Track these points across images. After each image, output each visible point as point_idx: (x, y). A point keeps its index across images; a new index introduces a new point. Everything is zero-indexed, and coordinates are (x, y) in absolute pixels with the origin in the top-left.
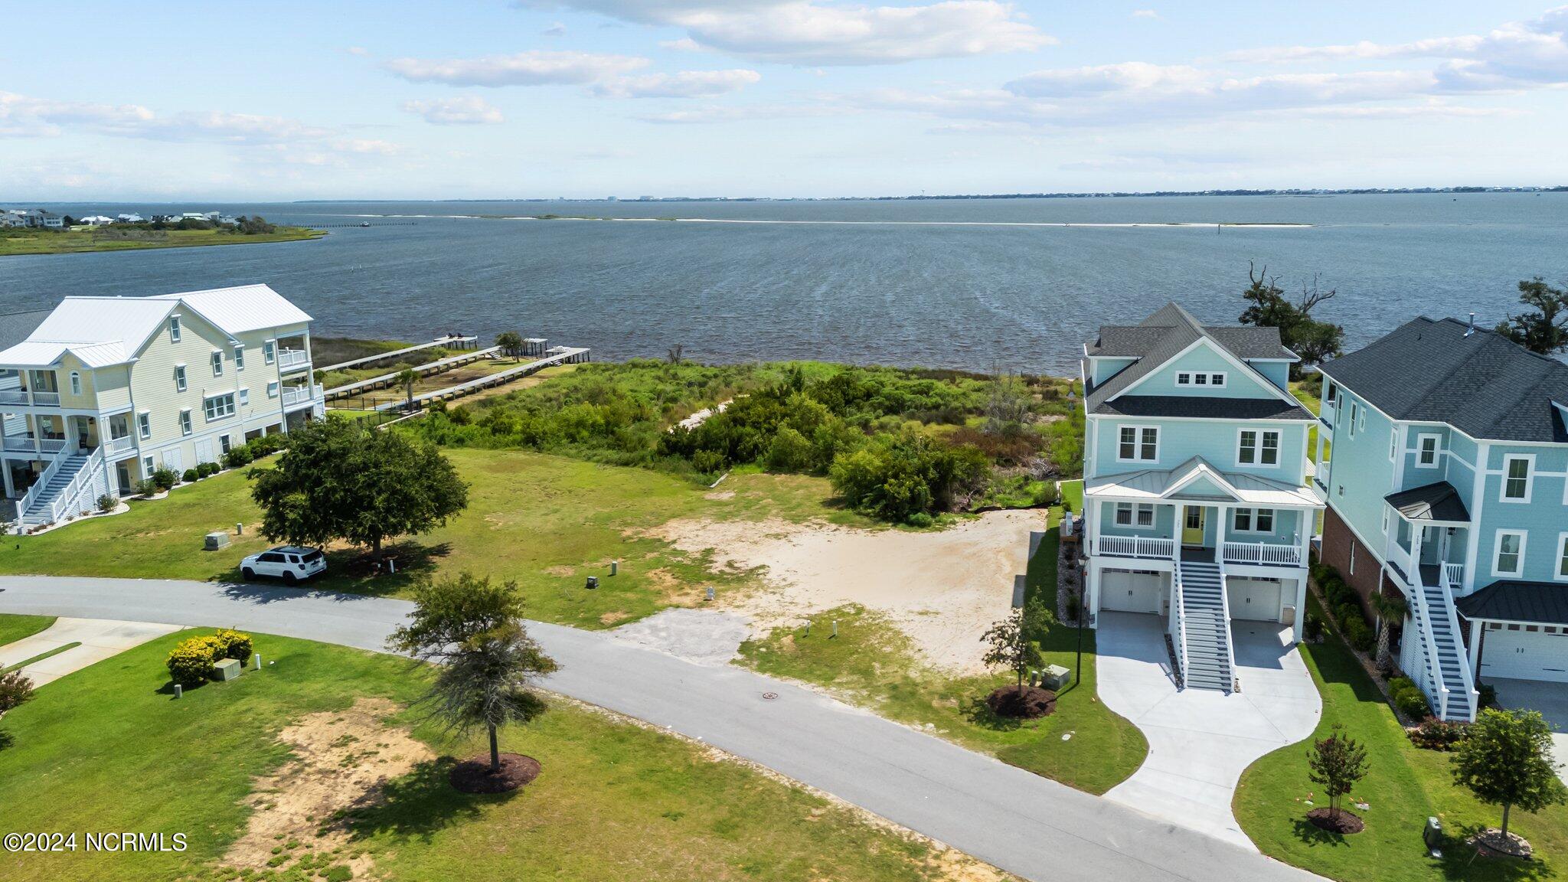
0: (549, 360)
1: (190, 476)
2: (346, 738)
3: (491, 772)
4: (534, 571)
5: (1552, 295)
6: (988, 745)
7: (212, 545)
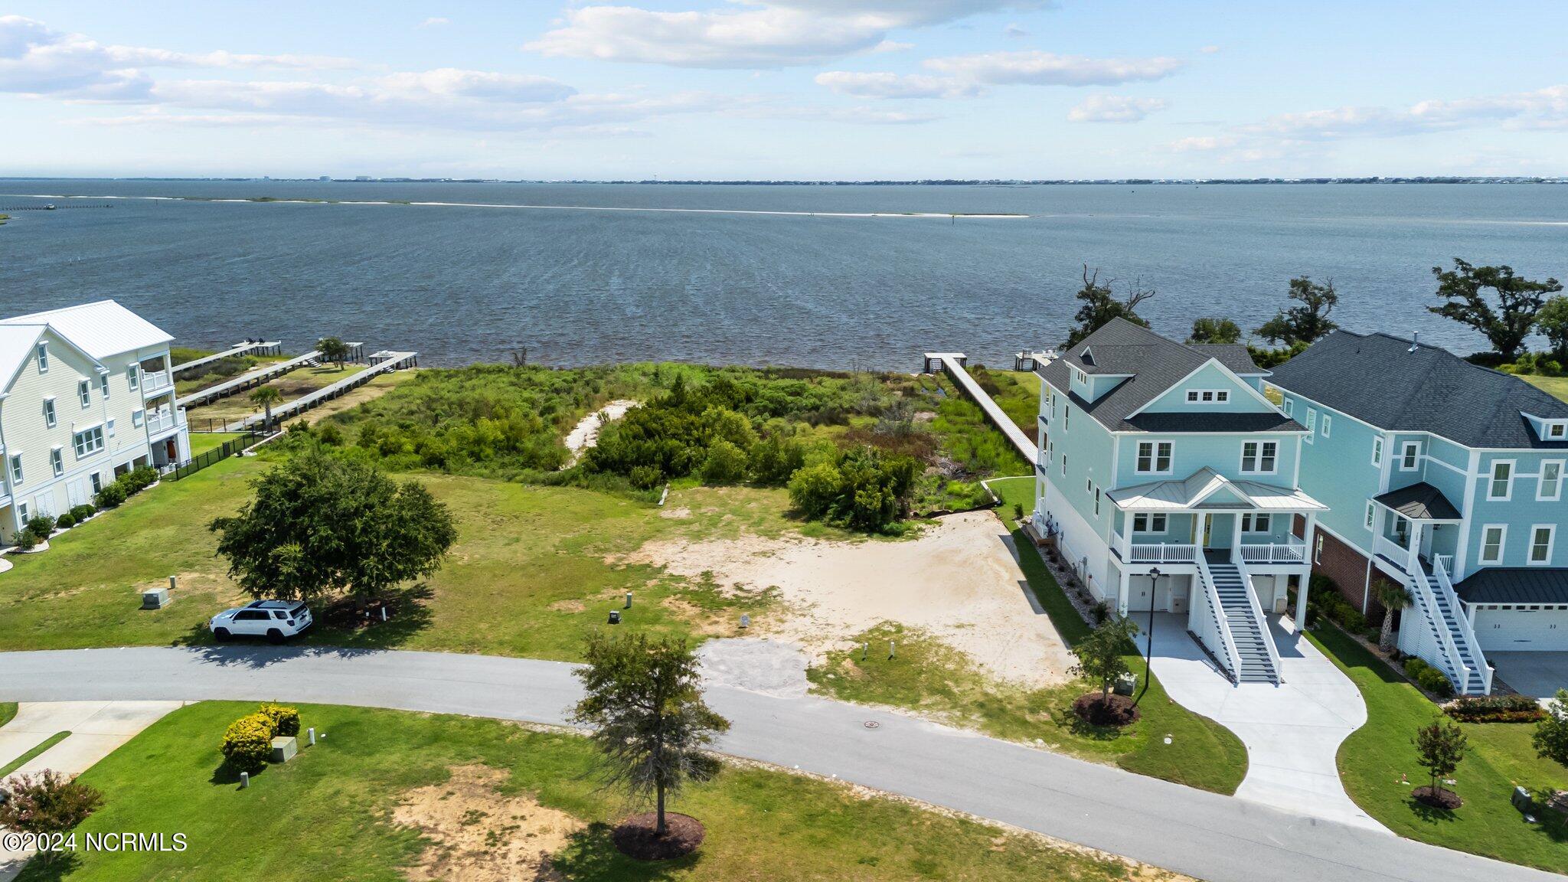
0: (380, 367)
1: (64, 522)
2: (472, 814)
3: (658, 835)
4: (540, 608)
5: (1316, 291)
6: (1103, 755)
7: (151, 603)
